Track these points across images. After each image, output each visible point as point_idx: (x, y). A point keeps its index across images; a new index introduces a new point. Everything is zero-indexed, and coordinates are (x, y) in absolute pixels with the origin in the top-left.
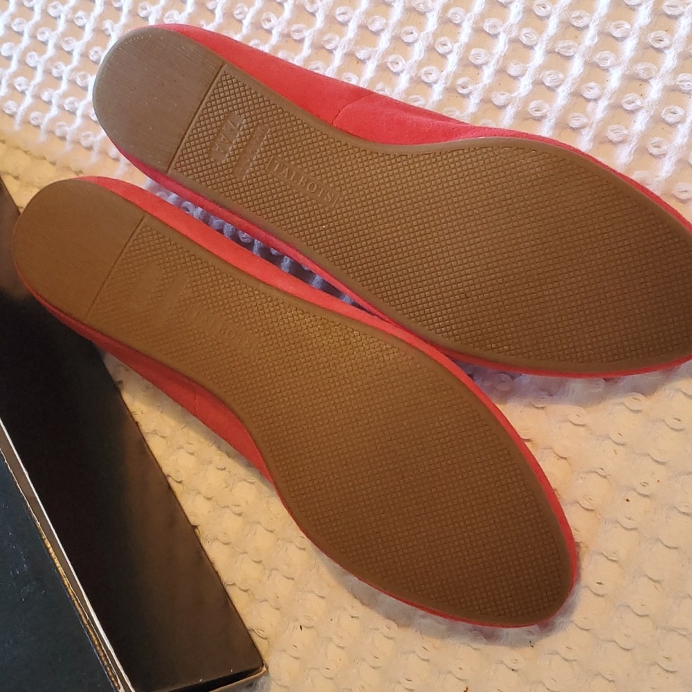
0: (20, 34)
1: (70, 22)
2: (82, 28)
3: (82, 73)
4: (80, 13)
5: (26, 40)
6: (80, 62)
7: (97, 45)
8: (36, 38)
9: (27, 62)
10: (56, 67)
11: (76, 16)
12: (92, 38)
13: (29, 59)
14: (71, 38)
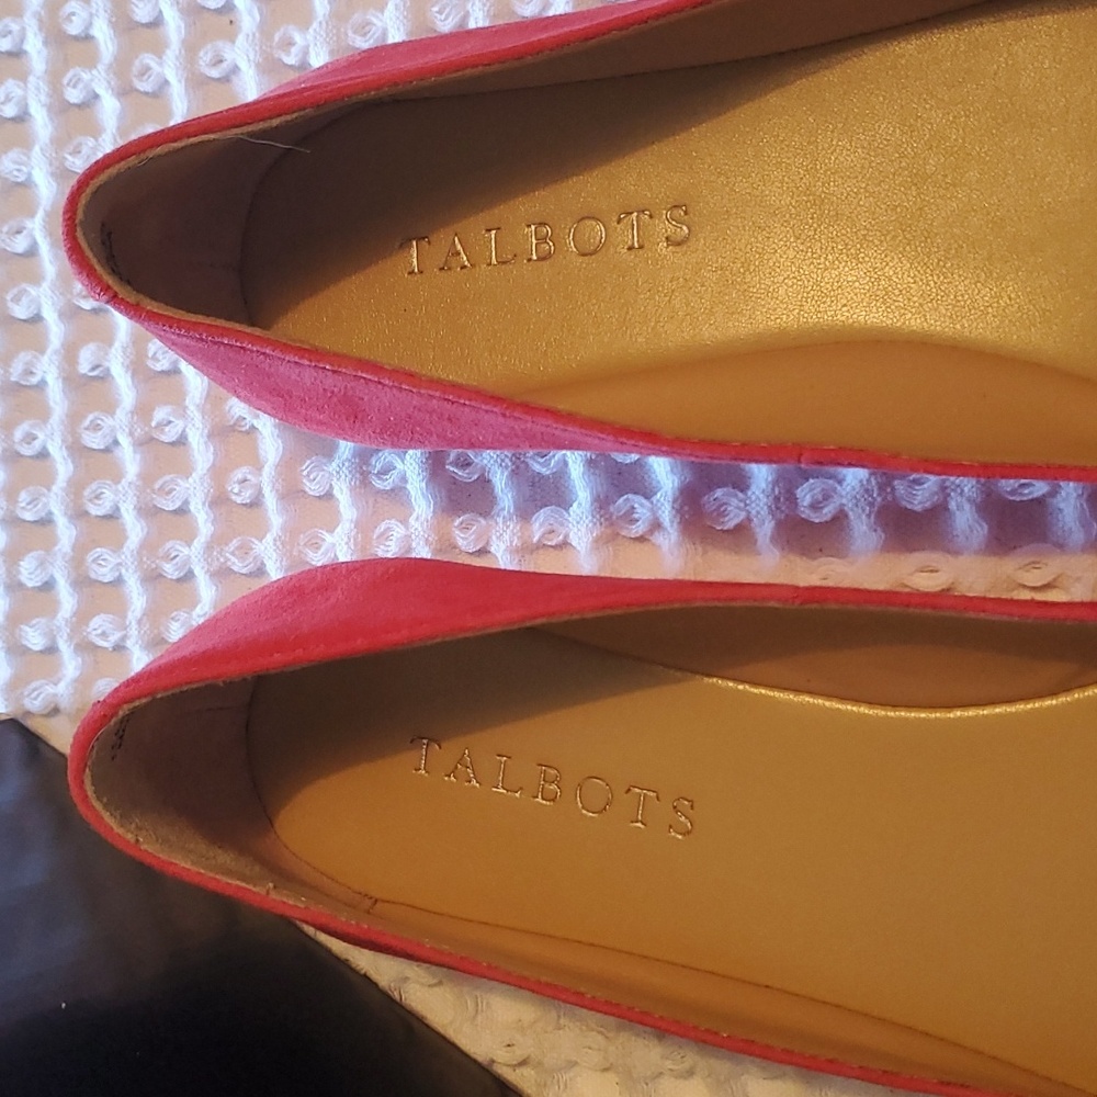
0: (46, 522)
1: (146, 443)
2: (182, 441)
3: (235, 543)
4: (160, 414)
5: (65, 532)
6: (214, 522)
7: (238, 466)
8: (87, 513)
9: (93, 576)
10: (170, 559)
11: (153, 424)
12: (215, 454)
13: (94, 566)
14: (167, 478)
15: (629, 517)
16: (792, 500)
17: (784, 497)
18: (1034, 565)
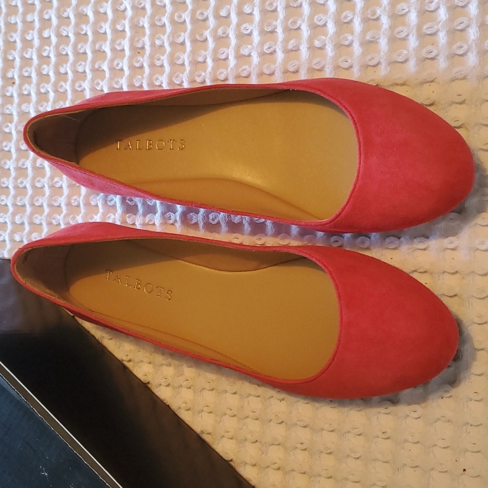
0: (24, 206)
1: (52, 187)
2: (61, 187)
3: (71, 216)
4: (56, 179)
5: (29, 209)
6: (67, 210)
7: (75, 195)
8: (34, 205)
9: (34, 222)
10: (54, 219)
11: (54, 182)
12: (69, 191)
13: (35, 220)
14: (56, 197)
15: (170, 218)
16: (208, 218)
17: (206, 216)
18: (260, 239)
